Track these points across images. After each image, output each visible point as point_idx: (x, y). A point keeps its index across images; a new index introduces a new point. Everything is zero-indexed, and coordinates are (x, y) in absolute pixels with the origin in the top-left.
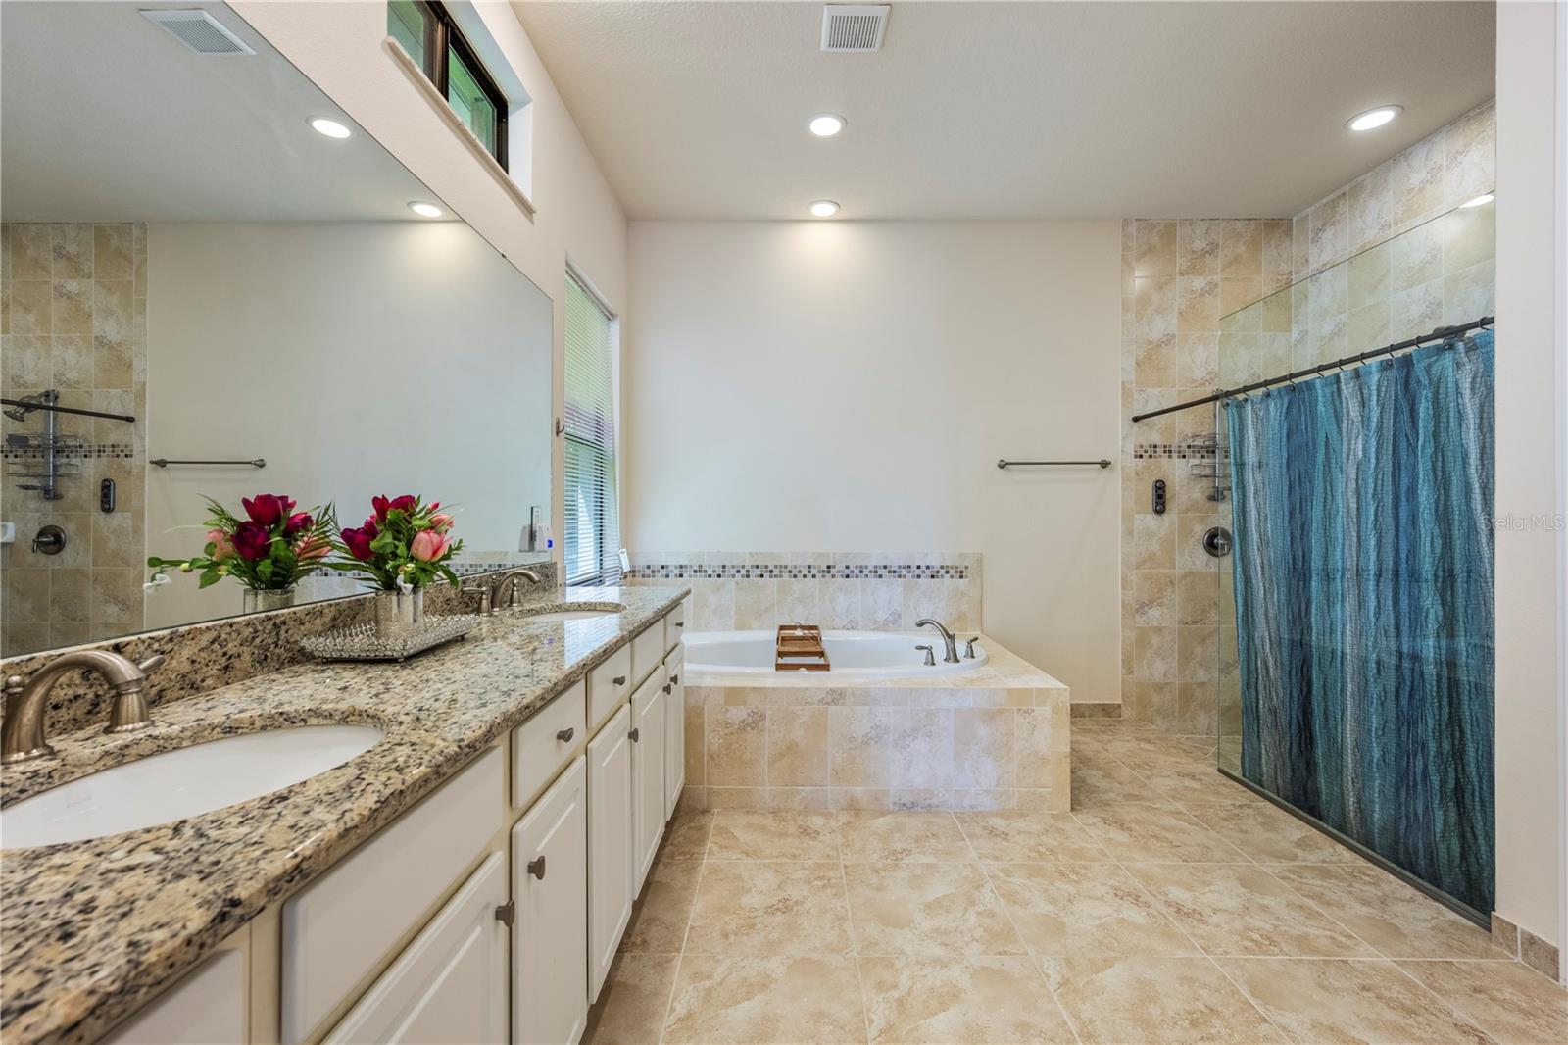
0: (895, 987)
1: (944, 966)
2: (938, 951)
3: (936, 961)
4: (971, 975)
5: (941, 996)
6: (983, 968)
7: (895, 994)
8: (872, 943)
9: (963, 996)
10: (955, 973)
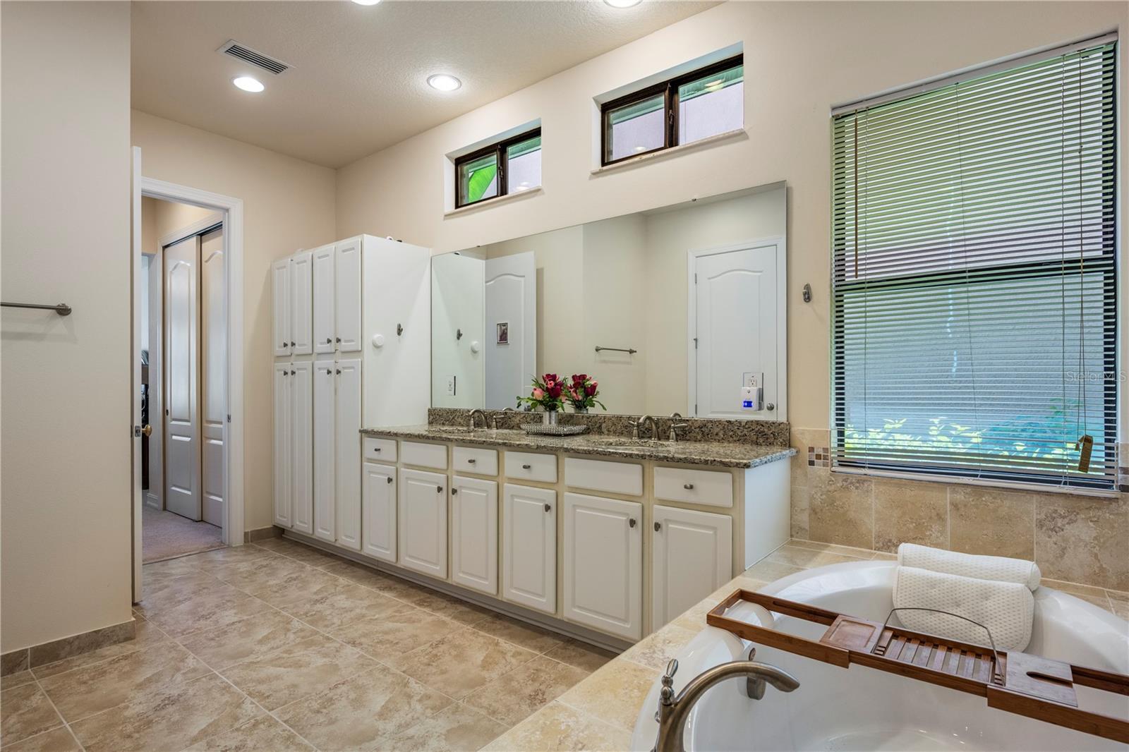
0: (420, 701)
1: (400, 726)
2: (411, 732)
3: (408, 725)
4: (379, 731)
5: (390, 711)
6: (374, 739)
7: (416, 698)
8: (456, 711)
9: (376, 717)
10: (390, 726)
